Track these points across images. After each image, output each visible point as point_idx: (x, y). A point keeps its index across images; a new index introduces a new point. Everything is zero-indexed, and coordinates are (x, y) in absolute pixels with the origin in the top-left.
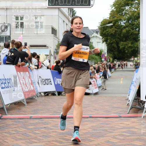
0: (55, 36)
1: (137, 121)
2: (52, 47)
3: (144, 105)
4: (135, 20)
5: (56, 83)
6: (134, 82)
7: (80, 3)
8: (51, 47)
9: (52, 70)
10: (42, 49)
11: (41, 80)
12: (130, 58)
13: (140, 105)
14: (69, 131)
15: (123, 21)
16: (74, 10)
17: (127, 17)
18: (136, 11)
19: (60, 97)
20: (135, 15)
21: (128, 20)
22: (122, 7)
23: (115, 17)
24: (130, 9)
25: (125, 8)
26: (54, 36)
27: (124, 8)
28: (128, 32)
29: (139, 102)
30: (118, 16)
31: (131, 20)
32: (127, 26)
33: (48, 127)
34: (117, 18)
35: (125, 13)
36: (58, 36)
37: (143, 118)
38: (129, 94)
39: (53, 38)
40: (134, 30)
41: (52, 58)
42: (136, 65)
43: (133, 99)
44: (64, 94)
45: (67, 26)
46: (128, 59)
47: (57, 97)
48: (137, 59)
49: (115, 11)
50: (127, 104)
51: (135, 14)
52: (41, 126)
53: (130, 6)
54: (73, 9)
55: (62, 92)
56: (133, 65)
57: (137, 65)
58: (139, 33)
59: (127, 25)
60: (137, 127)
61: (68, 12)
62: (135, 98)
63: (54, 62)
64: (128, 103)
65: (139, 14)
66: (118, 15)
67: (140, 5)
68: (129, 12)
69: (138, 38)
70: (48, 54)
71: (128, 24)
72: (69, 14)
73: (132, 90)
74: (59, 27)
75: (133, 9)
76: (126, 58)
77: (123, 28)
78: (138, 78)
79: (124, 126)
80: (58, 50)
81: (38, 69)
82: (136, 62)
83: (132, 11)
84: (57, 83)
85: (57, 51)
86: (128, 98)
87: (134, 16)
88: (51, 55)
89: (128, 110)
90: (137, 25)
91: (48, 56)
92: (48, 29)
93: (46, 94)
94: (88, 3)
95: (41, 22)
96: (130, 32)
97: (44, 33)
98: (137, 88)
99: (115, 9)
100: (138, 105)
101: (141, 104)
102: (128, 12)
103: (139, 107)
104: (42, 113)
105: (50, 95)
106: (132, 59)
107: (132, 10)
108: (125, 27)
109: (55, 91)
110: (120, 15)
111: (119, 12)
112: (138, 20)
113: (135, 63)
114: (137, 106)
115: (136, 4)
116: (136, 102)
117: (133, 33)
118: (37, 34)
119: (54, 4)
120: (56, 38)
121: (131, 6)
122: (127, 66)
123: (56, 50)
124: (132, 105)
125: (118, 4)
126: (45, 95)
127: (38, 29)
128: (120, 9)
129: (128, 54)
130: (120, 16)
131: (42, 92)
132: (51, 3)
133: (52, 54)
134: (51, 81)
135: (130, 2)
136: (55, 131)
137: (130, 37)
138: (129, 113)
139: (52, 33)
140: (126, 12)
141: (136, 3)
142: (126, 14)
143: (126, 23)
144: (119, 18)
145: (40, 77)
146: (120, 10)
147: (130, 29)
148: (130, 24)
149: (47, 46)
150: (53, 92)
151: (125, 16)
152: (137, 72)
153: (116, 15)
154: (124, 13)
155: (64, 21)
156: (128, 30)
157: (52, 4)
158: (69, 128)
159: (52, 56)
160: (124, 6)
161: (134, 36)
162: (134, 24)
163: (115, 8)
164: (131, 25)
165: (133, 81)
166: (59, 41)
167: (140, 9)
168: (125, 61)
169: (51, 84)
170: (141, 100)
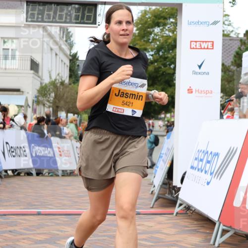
0: (36, 74)
1: (166, 222)
2: (31, 93)
3: (178, 194)
4: (169, 50)
5: (34, 155)
6: (163, 154)
7: (80, 19)
8: (28, 93)
9: (28, 132)
10: (12, 94)
11: (9, 149)
12: (159, 113)
13: (172, 194)
14: (51, 237)
15: (149, 52)
16: (69, 31)
17: (156, 46)
18: (170, 36)
19: (40, 178)
20: (170, 43)
21: (158, 50)
22: (149, 28)
23: (137, 44)
24: (161, 32)
25: (154, 31)
26: (33, 74)
27: (151, 30)
28: (157, 70)
29: (170, 188)
30: (141, 44)
31: (163, 51)
32: (155, 61)
33: (16, 231)
34: (141, 46)
35: (154, 39)
36: (40, 73)
37: (176, 215)
38: (155, 174)
39: (33, 77)
40: (167, 68)
41: (30, 111)
42: (167, 126)
43: (161, 184)
44: (47, 174)
45: (56, 58)
46: (156, 116)
47: (34, 179)
48: (171, 115)
49: (137, 35)
50: (151, 192)
51: (169, 41)
52: (5, 229)
53: (161, 28)
54: (67, 30)
55: (43, 170)
56: (164, 126)
57: (170, 126)
58: (174, 73)
59: (156, 58)
60: (165, 231)
61: (60, 34)
62: (164, 181)
63: (32, 118)
64: (152, 190)
65: (175, 41)
66: (141, 41)
67: (177, 26)
68: (159, 38)
69: (173, 81)
70: (23, 104)
71: (158, 57)
72: (60, 38)
73: (159, 168)
74: (42, 59)
75: (167, 32)
76: (152, 115)
77: (150, 63)
78: (170, 148)
79: (143, 229)
80: (40, 98)
81: (5, 130)
82: (168, 121)
83: (165, 35)
84: (36, 154)
85: (38, 99)
86: (153, 182)
87: (168, 43)
88: (28, 105)
89: (152, 201)
90: (171, 59)
91: (23, 108)
92: (24, 61)
93: (16, 174)
94: (92, 19)
95: (12, 50)
96: (160, 70)
97: (17, 68)
98: (168, 166)
99: (138, 32)
100: (169, 194)
101: (174, 192)
102: (157, 37)
103: (169, 197)
104: (6, 206)
105: (22, 174)
106: (163, 116)
107: (165, 33)
108: (152, 63)
109: (31, 169)
110: (144, 41)
111: (143, 37)
112: (174, 51)
113: (166, 123)
114: (167, 195)
115: (172, 24)
116: (165, 188)
117: (164, 72)
118: (5, 69)
119: (35, 19)
120: (37, 78)
121: (164, 28)
122: (153, 127)
123: (36, 97)
124: (159, 194)
125: (142, 22)
126: (14, 175)
127: (8, 61)
128: (145, 32)
129: (156, 108)
130: (145, 43)
131: (10, 170)
132: (30, 18)
133: (30, 103)
134: (25, 151)
135: (162, 20)
136: (29, 238)
137: (159, 79)
138: (152, 207)
139: (31, 69)
140: (155, 37)
141: (172, 22)
142: (154, 41)
143: (154, 56)
144: (143, 47)
145: (7, 143)
146: (144, 34)
147: (160, 65)
148: (161, 57)
149: (21, 90)
150: (28, 169)
151: (153, 44)
152: (168, 138)
153: (138, 42)
154: (151, 38)
155: (51, 49)
156: (157, 66)
157: (33, 20)
158: (51, 231)
159: (30, 107)
160: (152, 27)
161: (167, 78)
162: (167, 58)
163: (137, 30)
164: (162, 59)
165: (162, 152)
166: (42, 82)
167: (177, 32)
168: (150, 119)
169: (26, 156)
170: (174, 184)
